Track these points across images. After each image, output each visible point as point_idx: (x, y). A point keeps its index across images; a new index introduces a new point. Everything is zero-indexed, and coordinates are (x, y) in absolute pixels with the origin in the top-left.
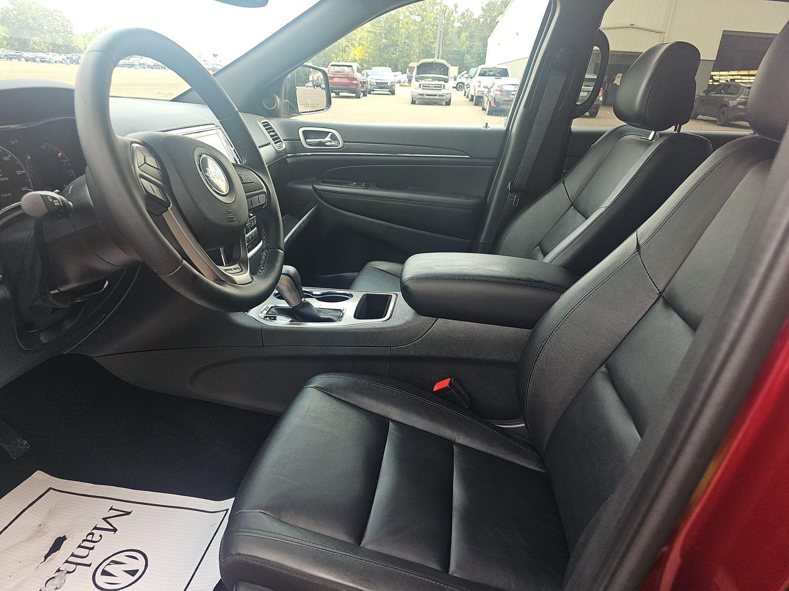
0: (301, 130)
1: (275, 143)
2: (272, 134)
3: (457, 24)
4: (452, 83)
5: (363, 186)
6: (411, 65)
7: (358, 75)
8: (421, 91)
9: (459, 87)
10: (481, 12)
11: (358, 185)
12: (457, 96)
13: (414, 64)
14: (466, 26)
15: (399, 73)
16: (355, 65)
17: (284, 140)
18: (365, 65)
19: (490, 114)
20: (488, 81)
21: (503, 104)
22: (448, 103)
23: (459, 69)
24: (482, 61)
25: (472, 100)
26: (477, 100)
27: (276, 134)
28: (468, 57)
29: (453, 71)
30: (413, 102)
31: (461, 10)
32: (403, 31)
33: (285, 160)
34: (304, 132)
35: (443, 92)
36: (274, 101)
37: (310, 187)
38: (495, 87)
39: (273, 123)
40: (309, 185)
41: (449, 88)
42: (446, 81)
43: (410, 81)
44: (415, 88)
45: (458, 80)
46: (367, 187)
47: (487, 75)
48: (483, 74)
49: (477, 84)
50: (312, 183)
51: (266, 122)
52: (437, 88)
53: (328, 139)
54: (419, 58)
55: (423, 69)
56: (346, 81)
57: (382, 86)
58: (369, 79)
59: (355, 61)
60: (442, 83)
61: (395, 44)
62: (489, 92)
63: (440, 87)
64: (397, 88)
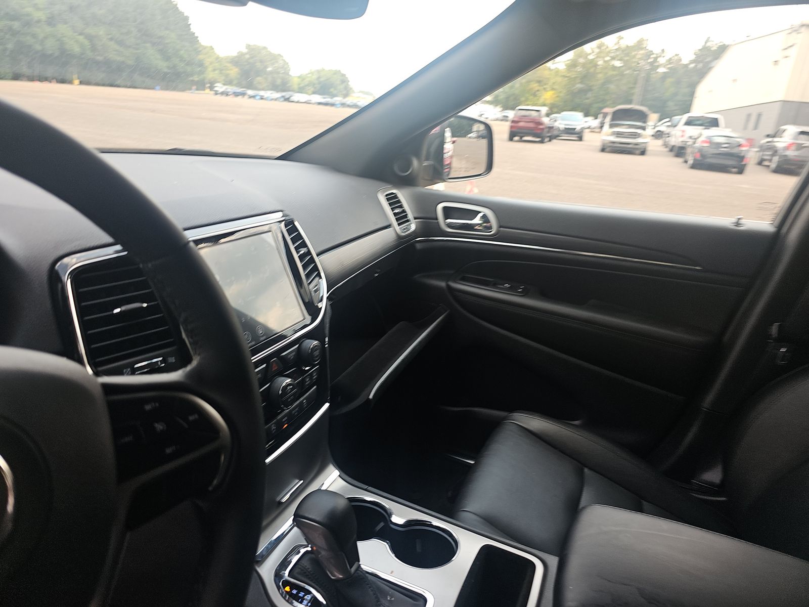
0: (440, 207)
1: (399, 225)
2: (397, 211)
3: (661, 70)
4: (650, 131)
5: (520, 292)
6: (606, 110)
7: (546, 120)
8: (613, 139)
9: (658, 135)
10: (693, 57)
11: (513, 290)
12: (654, 145)
13: (609, 110)
14: (672, 72)
15: (590, 119)
16: (544, 110)
17: (415, 218)
18: (555, 109)
19: (693, 167)
20: (693, 131)
21: (710, 158)
22: (643, 153)
23: (661, 116)
24: (687, 109)
25: (671, 150)
26: (679, 151)
27: (404, 211)
28: (670, 104)
29: (653, 117)
30: (603, 150)
31: (668, 55)
32: (600, 76)
33: (413, 245)
34: (445, 209)
35: (639, 140)
36: (409, 164)
37: (443, 284)
38: (702, 139)
39: (402, 195)
40: (442, 280)
41: (646, 137)
42: (644, 128)
43: (601, 127)
44: (607, 135)
45: (657, 129)
46: (525, 294)
47: (692, 124)
48: (689, 123)
49: (681, 133)
50: (447, 278)
51: (392, 193)
52: (630, 136)
53: (477, 220)
54: (615, 104)
55: (619, 116)
56: (531, 125)
57: (570, 131)
58: (556, 124)
59: (544, 105)
60: (639, 131)
61: (590, 89)
62: (694, 143)
63: (636, 135)
64: (587, 135)
